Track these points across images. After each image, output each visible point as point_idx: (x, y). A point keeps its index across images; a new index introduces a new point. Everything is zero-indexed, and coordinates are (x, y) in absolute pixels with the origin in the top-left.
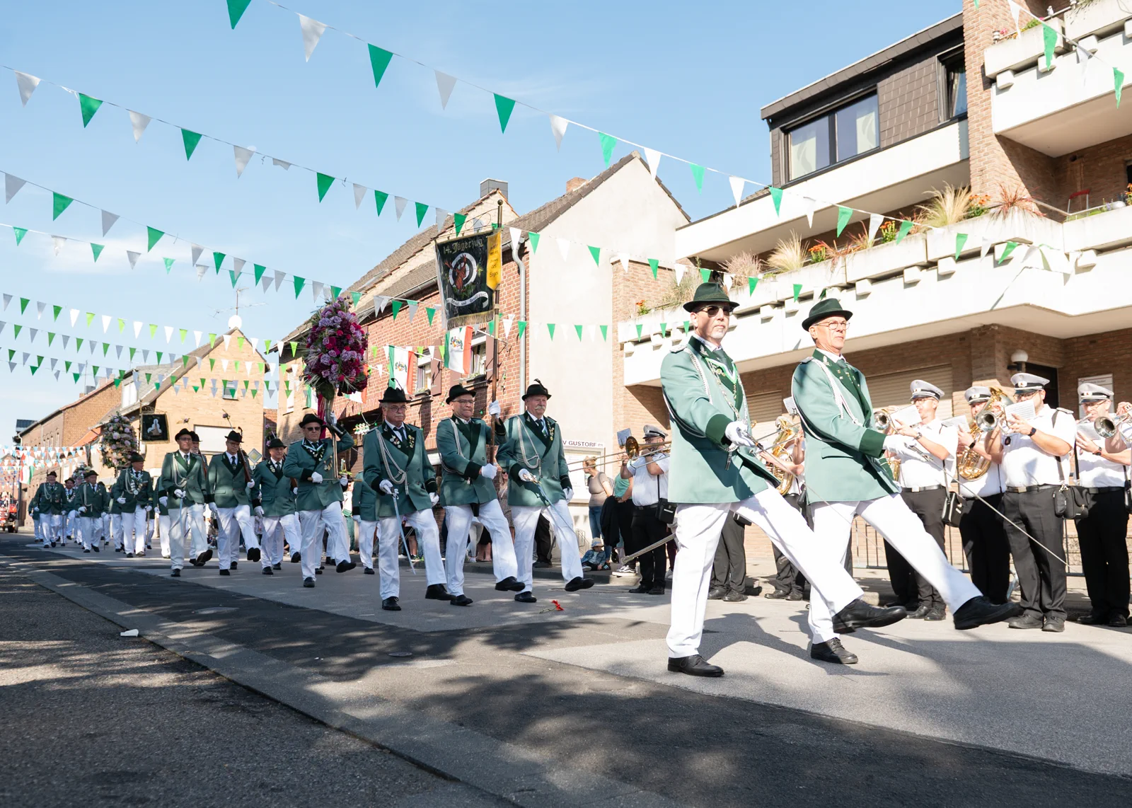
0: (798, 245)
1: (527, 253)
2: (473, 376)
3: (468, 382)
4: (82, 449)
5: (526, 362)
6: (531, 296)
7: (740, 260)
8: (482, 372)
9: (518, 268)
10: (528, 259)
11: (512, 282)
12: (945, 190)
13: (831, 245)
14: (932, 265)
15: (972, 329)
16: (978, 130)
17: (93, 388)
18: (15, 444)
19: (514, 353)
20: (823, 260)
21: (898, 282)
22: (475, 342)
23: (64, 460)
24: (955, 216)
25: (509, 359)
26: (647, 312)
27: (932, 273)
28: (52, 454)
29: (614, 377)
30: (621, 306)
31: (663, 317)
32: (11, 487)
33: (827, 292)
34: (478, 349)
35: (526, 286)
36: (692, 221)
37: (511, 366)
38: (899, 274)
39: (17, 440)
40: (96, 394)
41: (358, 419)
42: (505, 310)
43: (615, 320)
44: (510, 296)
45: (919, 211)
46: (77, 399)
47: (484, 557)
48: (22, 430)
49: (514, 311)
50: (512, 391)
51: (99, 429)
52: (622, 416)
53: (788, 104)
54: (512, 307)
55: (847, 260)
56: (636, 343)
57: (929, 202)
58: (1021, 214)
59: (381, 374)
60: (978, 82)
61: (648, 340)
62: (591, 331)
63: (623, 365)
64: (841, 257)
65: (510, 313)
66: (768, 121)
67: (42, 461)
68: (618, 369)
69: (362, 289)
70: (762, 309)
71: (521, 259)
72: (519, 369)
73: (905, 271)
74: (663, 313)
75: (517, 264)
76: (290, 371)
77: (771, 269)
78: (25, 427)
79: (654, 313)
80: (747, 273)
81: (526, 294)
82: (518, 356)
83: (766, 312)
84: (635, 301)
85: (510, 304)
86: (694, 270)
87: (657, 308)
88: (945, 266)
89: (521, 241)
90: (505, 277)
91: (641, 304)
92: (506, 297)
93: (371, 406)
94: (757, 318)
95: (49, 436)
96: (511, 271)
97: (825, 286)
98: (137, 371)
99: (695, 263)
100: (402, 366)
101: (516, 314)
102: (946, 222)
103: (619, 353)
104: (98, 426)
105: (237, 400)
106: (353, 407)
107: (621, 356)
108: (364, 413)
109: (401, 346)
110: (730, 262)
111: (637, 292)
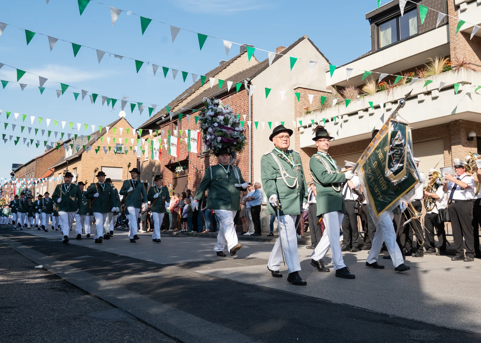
0: (374, 82)
1: (252, 85)
4: (44, 179)
5: (252, 137)
6: (254, 106)
7: (350, 89)
9: (248, 92)
10: (252, 88)
11: (245, 99)
12: (435, 58)
13: (388, 83)
14: (429, 93)
15: (451, 122)
16: (453, 29)
17: (50, 147)
18: (12, 176)
20: (384, 90)
21: (415, 101)
23: (36, 185)
24: (439, 70)
26: (310, 112)
27: (429, 97)
28: (29, 182)
29: (296, 144)
30: (298, 110)
31: (316, 115)
33: (386, 105)
35: (252, 101)
38: (415, 97)
39: (12, 175)
40: (53, 151)
41: (177, 164)
42: (242, 112)
43: (296, 116)
44: (245, 106)
46: (43, 153)
48: (15, 169)
49: (246, 113)
50: (246, 151)
51: (54, 169)
53: (377, 12)
54: (245, 111)
55: (394, 90)
56: (306, 127)
57: (429, 63)
58: (465, 71)
59: (186, 143)
60: (452, 7)
61: (310, 126)
63: (299, 138)
64: (392, 89)
65: (244, 114)
66: (369, 20)
67: (25, 186)
68: (297, 140)
69: (181, 99)
70: (358, 112)
73: (418, 95)
74: (316, 114)
75: (247, 91)
76: (146, 140)
77: (363, 93)
78: (17, 168)
79: (313, 113)
80: (352, 95)
81: (252, 105)
82: (248, 134)
83: (361, 113)
84: (305, 107)
85: (245, 109)
86: (334, 91)
87: (314, 111)
88: (435, 93)
89: (249, 79)
90: (242, 97)
91: (307, 109)
92: (243, 106)
93: (183, 158)
94: (356, 116)
95: (29, 172)
96: (245, 94)
97: (385, 102)
98: (73, 139)
99: (335, 88)
100: (194, 140)
101: (247, 114)
102: (435, 73)
103: (298, 132)
104: (53, 167)
105: (123, 153)
106: (174, 159)
107: (299, 134)
108: (180, 162)
109: (195, 129)
110: (344, 90)
111: (306, 103)
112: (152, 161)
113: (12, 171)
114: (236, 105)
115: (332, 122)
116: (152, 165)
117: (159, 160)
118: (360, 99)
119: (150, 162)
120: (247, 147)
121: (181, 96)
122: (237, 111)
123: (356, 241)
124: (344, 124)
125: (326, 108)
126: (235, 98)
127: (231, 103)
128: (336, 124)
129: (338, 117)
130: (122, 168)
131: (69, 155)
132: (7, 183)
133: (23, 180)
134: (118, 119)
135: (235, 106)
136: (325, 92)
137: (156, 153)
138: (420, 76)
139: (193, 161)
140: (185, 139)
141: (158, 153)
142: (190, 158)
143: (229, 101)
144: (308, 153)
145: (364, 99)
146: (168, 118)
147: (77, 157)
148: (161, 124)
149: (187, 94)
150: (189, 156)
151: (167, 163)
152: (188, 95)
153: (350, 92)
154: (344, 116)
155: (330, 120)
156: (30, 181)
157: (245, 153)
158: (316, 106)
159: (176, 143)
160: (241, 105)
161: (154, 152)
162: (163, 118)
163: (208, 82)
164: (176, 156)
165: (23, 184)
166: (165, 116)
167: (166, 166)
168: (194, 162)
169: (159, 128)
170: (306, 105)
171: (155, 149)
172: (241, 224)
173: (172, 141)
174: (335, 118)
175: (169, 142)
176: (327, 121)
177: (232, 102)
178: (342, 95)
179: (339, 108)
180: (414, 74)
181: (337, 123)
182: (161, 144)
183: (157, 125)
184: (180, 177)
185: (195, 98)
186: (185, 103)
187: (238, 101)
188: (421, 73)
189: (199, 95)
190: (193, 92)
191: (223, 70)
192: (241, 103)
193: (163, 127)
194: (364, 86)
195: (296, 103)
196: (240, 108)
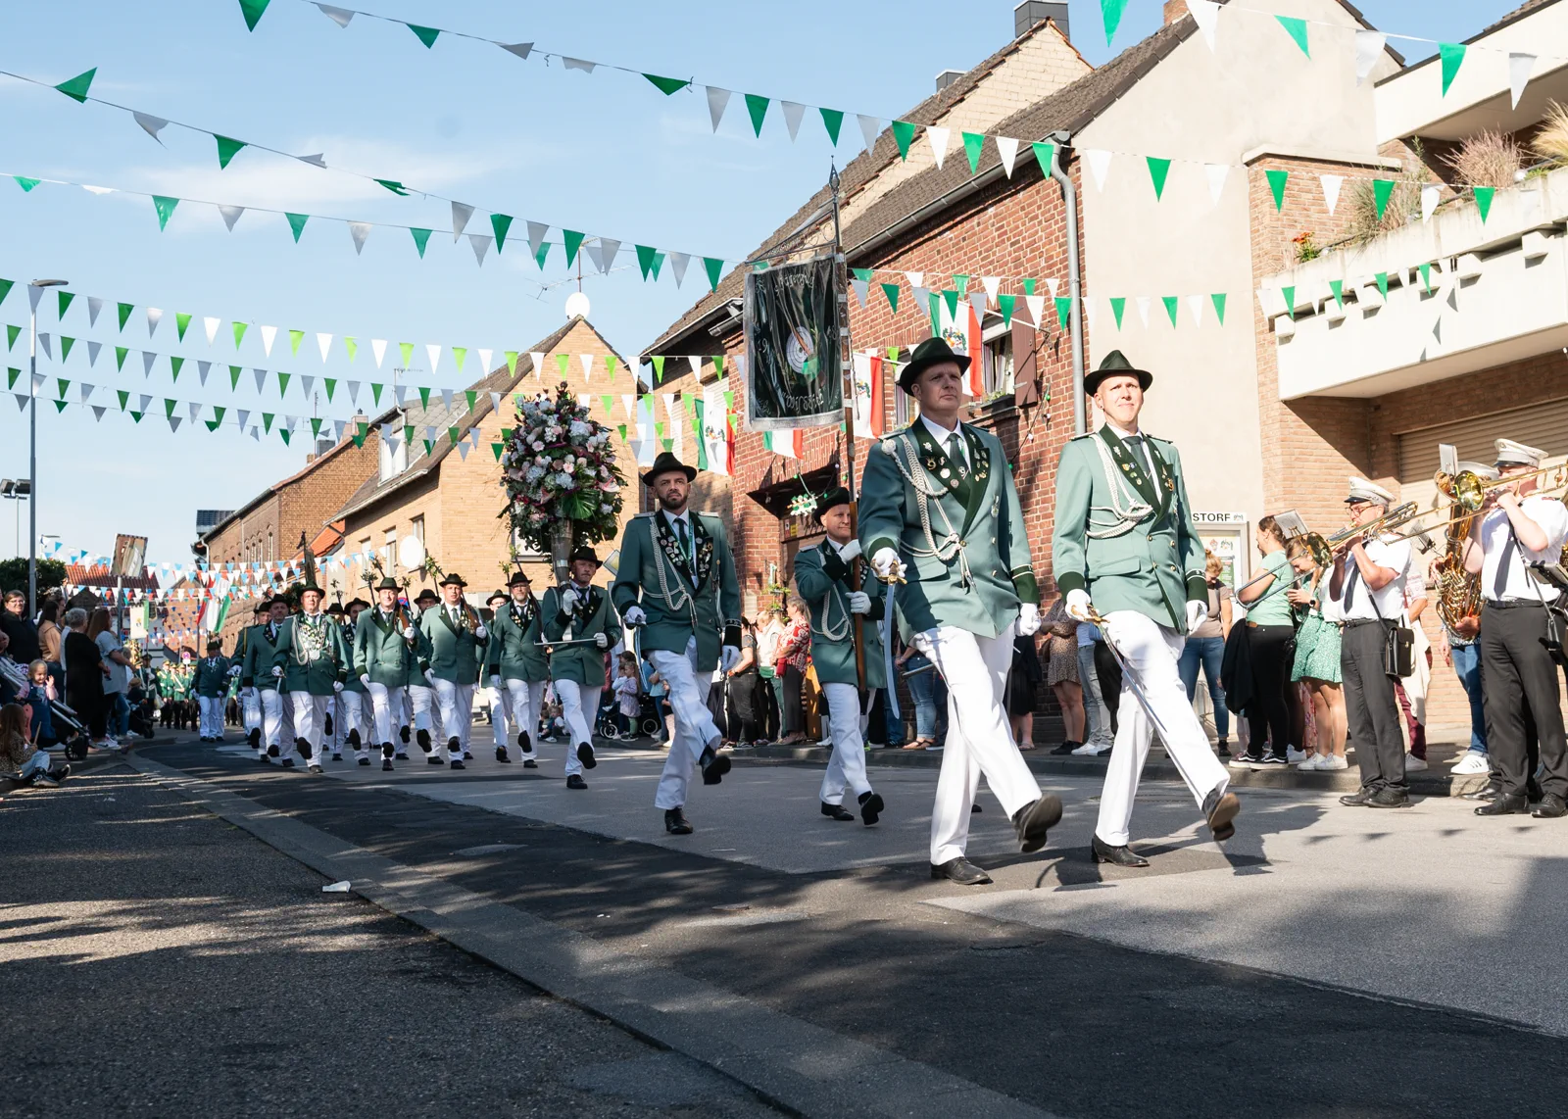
1: (1077, 158)
2: (992, 397)
3: (984, 409)
5: (1085, 367)
6: (1087, 241)
7: (1481, 147)
8: (1008, 387)
9: (1062, 188)
10: (1078, 170)
11: (1053, 216)
17: (330, 443)
18: (196, 557)
19: (1063, 351)
22: (991, 333)
25: (1054, 362)
26: (1316, 254)
28: (258, 575)
29: (1261, 384)
30: (1267, 246)
31: (1344, 263)
32: (195, 637)
34: (999, 346)
35: (1078, 222)
36: (1405, 66)
37: (1057, 377)
39: (199, 550)
40: (335, 455)
41: (793, 488)
42: (1043, 270)
43: (1258, 272)
44: (1051, 242)
46: (302, 467)
48: (208, 529)
49: (1059, 271)
50: (1063, 423)
51: (343, 523)
52: (1279, 459)
54: (1054, 264)
56: (1299, 316)
61: (1316, 310)
62: (1196, 307)
63: (1275, 360)
65: (1051, 275)
67: (244, 589)
68: (1267, 368)
70: (1525, 239)
71: (1065, 172)
72: (1072, 380)
74: (1343, 257)
75: (1058, 182)
76: (677, 397)
78: (213, 525)
79: (1327, 257)
80: (1492, 170)
81: (1079, 237)
82: (1070, 356)
83: (1533, 244)
84: (1292, 234)
85: (1051, 257)
86: (1413, 162)
87: (1333, 246)
89: (1064, 136)
90: (1039, 207)
91: (1303, 240)
92: (1044, 245)
93: (817, 461)
94: (1516, 258)
95: (255, 540)
96: (1048, 195)
98: (404, 410)
99: (1414, 149)
100: (862, 387)
101: (1062, 277)
103: (1269, 336)
104: (341, 516)
106: (784, 465)
107: (1273, 343)
108: (803, 476)
109: (857, 348)
110: (1460, 150)
111: (1296, 214)
113: (196, 539)
114: (1018, 242)
115: (1414, 285)
117: (726, 473)
118: (1528, 184)
120: (1069, 405)
122: (1022, 264)
123: (1556, 773)
124: (1462, 294)
125: (1382, 232)
126: (1010, 215)
127: (996, 234)
128: (1426, 295)
129: (1436, 266)
131: (394, 469)
132: (184, 580)
133: (239, 568)
134: (566, 322)
135: (1012, 244)
136: (1377, 168)
137: (714, 446)
141: (722, 446)
143: (987, 228)
144: (1312, 421)
145: (1543, 184)
147: (424, 476)
148: (726, 334)
149: (819, 211)
150: (838, 452)
151: (755, 485)
153: (1480, 158)
154: (1460, 260)
155: (1405, 279)
156: (262, 571)
157: (1060, 432)
158: (1337, 226)
160: (1035, 242)
161: (708, 441)
163: (895, 161)
164: (790, 453)
165: (237, 584)
166: (738, 302)
167: (753, 495)
169: (723, 352)
170: (1299, 226)
171: (710, 430)
172: (1057, 709)
174: (1424, 269)
176: (1395, 284)
177: (997, 230)
178: (1448, 175)
179: (1437, 227)
181: (1434, 291)
182: (731, 412)
183: (713, 337)
184: (806, 537)
185: (850, 227)
187: (1024, 224)
189: (864, 211)
190: (843, 201)
191: (952, 109)
192: (1037, 232)
193: (736, 345)
194: (1541, 130)
195: (1254, 219)
196: (1032, 251)
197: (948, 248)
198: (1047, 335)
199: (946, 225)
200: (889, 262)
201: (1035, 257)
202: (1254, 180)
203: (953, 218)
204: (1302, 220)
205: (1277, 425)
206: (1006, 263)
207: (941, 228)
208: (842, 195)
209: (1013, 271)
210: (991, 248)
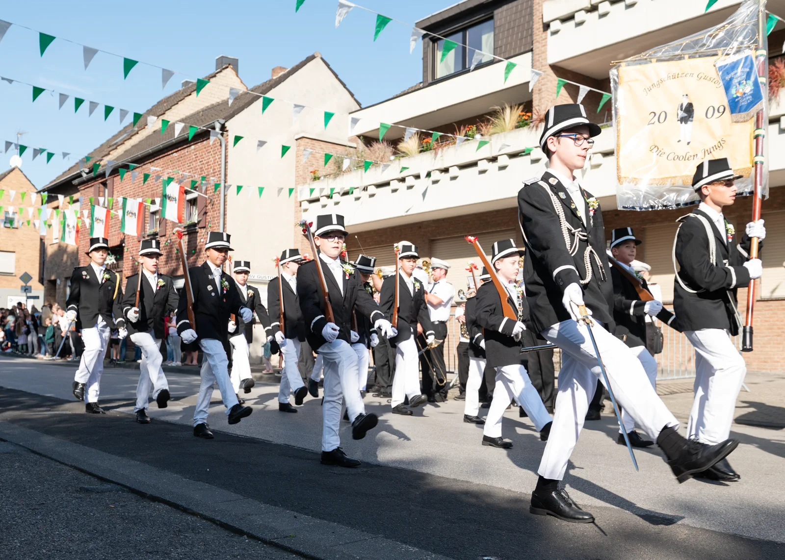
0: (416, 137)
1: (227, 131)
2: (188, 222)
3: (184, 227)
5: (225, 215)
6: (229, 164)
7: (379, 146)
8: (195, 219)
9: (221, 142)
10: (228, 136)
11: (216, 153)
12: (504, 106)
13: (436, 140)
14: (494, 159)
19: (217, 207)
20: (431, 149)
21: (474, 170)
22: (190, 197)
24: (510, 126)
25: (213, 211)
26: (319, 178)
27: (495, 165)
30: (301, 173)
31: (328, 184)
33: (432, 173)
34: (193, 202)
35: (226, 156)
36: (363, 106)
37: (214, 218)
38: (474, 164)
42: (211, 174)
43: (297, 183)
44: (215, 163)
45: (488, 120)
47: (192, 362)
49: (217, 175)
53: (433, 21)
54: (215, 172)
55: (444, 151)
56: (311, 201)
57: (493, 114)
59: (120, 218)
61: (317, 200)
64: (440, 149)
65: (214, 176)
69: (115, 144)
70: (391, 182)
71: (222, 135)
72: (219, 219)
73: (479, 162)
74: (328, 181)
75: (220, 139)
77: (398, 153)
79: (322, 180)
80: (382, 155)
81: (226, 162)
82: (219, 210)
83: (394, 185)
84: (312, 169)
85: (215, 169)
87: (325, 176)
88: (503, 160)
89: (222, 121)
90: (211, 148)
91: (314, 172)
92: (213, 164)
93: (115, 242)
94: (387, 189)
96: (216, 144)
97: (430, 170)
99: (361, 140)
100: (132, 214)
101: (218, 177)
102: (503, 130)
103: (299, 208)
105: (17, 228)
107: (301, 211)
109: (135, 196)
110: (371, 146)
111: (314, 162)
112: (63, 244)
114: (202, 161)
116: (62, 250)
117: (74, 244)
118: (394, 162)
119: (60, 246)
121: (115, 137)
122: (203, 170)
125: (342, 173)
126: (200, 150)
127: (194, 157)
129: (360, 189)
130: (14, 252)
135: (200, 162)
136: (347, 146)
137: (70, 232)
138: (483, 133)
139: (132, 248)
140: (119, 211)
141: (74, 233)
142: (126, 242)
143: (190, 154)
145: (399, 162)
146: (92, 175)
148: (80, 184)
150: (124, 239)
152: (127, 138)
153: (379, 149)
154: (369, 188)
158: (330, 168)
159: (103, 217)
160: (209, 162)
161: (67, 229)
162: (84, 175)
166: (87, 170)
168: (133, 250)
169: (79, 191)
170: (314, 166)
171: (68, 226)
173: (96, 215)
175: (91, 215)
177: (195, 155)
179: (362, 174)
180: (475, 128)
181: (359, 199)
182: (79, 218)
183: (73, 185)
185: (137, 144)
186: (121, 150)
187: (205, 154)
188: (484, 128)
189: (144, 137)
190: (136, 132)
191: (186, 98)
192: (210, 158)
193: (84, 189)
194: (400, 142)
195: (298, 162)
196: (208, 166)
197: (175, 160)
198: (211, 200)
199: (174, 151)
200: (150, 162)
201: (208, 168)
202: (299, 146)
203: (177, 148)
204: (316, 164)
205: (300, 244)
206: (197, 169)
207: (172, 151)
208: (136, 129)
209: (200, 173)
210: (192, 162)
